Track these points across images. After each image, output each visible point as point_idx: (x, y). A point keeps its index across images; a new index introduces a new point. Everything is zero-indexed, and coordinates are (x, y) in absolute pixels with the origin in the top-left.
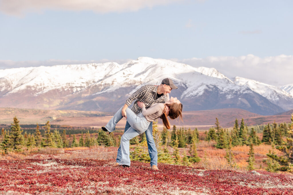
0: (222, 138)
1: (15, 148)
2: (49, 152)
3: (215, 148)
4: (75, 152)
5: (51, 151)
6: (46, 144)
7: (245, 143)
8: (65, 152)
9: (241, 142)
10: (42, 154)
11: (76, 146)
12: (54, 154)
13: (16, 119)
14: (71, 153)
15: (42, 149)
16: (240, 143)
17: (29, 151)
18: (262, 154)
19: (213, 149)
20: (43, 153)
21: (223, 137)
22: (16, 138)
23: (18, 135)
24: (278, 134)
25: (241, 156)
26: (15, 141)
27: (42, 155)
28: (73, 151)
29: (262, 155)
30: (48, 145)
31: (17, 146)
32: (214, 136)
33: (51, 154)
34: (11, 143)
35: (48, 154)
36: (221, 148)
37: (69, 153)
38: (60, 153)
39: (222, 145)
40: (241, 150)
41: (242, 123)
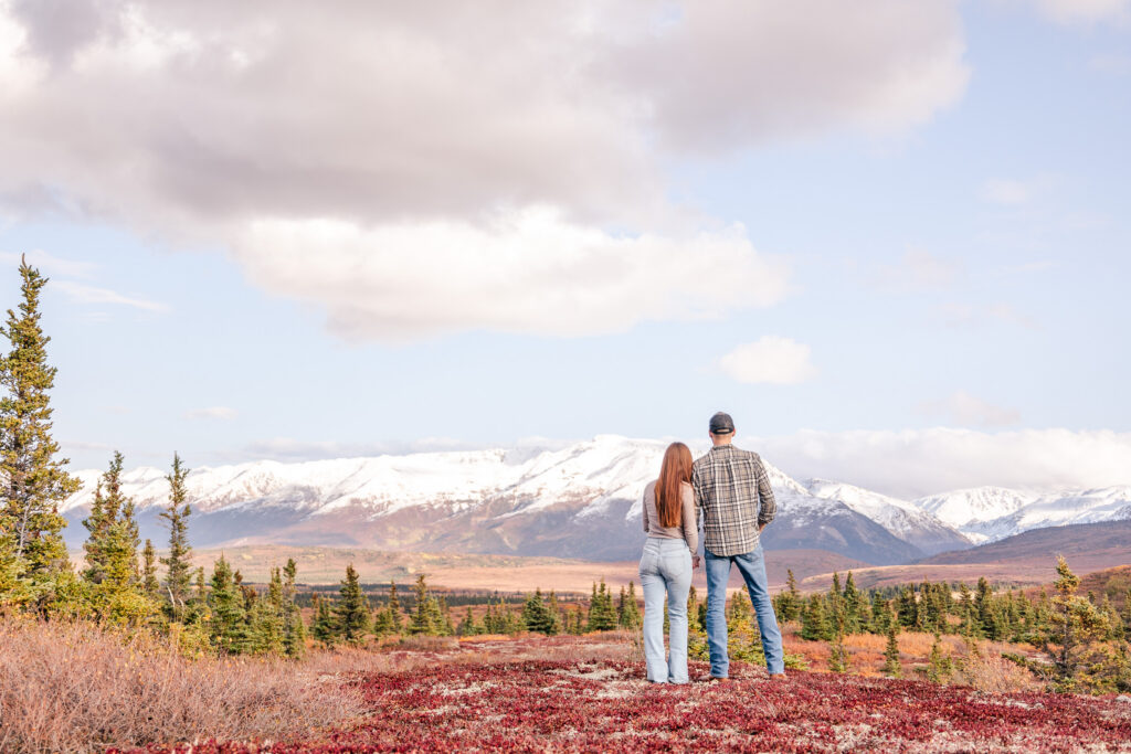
0: (815, 616)
1: (350, 636)
2: (426, 647)
3: (800, 639)
4: (483, 645)
5: (430, 643)
6: (418, 628)
7: (866, 628)
8: (462, 647)
9: (858, 625)
10: (408, 649)
11: (480, 633)
12: (436, 651)
13: (353, 571)
14: (476, 649)
15: (408, 638)
16: (854, 628)
17: (381, 643)
18: (909, 652)
19: (794, 641)
20: (411, 647)
21: (816, 612)
22: (351, 613)
23: (356, 607)
24: (935, 609)
25: (861, 659)
26: (349, 620)
27: (409, 652)
28: (478, 643)
29: (910, 656)
30: (421, 631)
31: (354, 633)
32: (791, 611)
33: (429, 649)
34: (341, 625)
35: (422, 649)
36: (812, 639)
37: (471, 648)
38: (449, 649)
39: (815, 631)
40: (860, 644)
41: (848, 582)
